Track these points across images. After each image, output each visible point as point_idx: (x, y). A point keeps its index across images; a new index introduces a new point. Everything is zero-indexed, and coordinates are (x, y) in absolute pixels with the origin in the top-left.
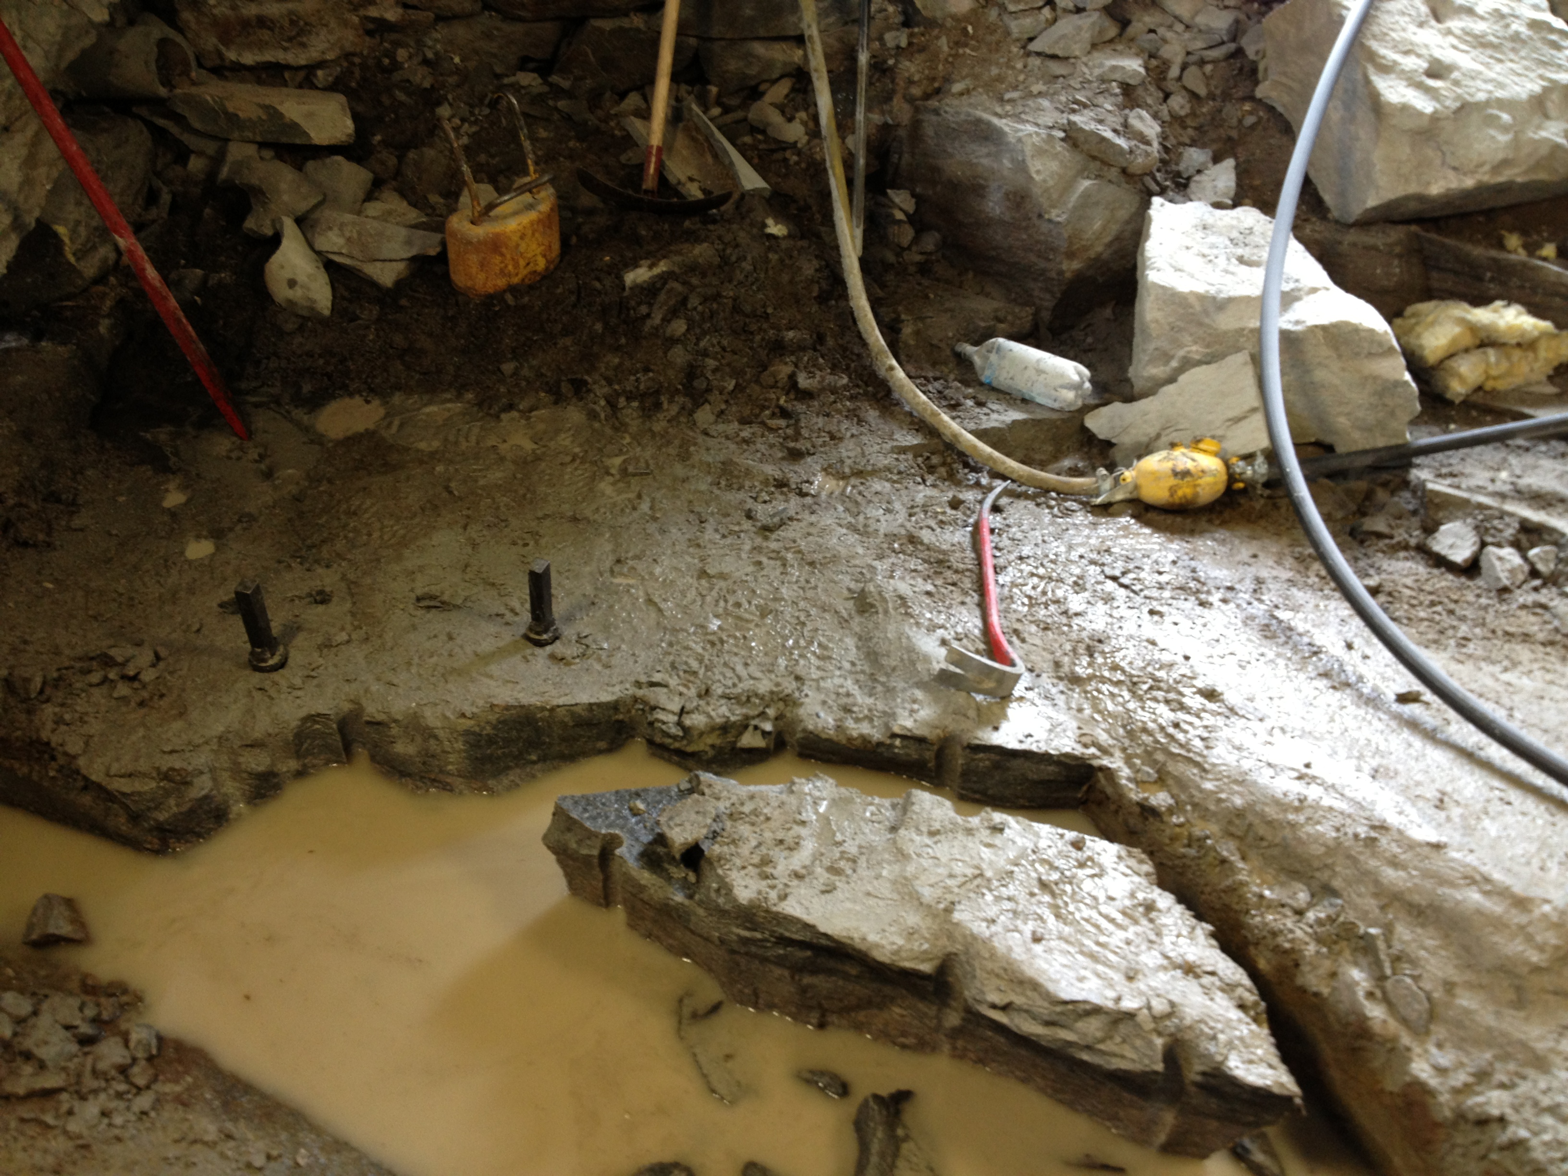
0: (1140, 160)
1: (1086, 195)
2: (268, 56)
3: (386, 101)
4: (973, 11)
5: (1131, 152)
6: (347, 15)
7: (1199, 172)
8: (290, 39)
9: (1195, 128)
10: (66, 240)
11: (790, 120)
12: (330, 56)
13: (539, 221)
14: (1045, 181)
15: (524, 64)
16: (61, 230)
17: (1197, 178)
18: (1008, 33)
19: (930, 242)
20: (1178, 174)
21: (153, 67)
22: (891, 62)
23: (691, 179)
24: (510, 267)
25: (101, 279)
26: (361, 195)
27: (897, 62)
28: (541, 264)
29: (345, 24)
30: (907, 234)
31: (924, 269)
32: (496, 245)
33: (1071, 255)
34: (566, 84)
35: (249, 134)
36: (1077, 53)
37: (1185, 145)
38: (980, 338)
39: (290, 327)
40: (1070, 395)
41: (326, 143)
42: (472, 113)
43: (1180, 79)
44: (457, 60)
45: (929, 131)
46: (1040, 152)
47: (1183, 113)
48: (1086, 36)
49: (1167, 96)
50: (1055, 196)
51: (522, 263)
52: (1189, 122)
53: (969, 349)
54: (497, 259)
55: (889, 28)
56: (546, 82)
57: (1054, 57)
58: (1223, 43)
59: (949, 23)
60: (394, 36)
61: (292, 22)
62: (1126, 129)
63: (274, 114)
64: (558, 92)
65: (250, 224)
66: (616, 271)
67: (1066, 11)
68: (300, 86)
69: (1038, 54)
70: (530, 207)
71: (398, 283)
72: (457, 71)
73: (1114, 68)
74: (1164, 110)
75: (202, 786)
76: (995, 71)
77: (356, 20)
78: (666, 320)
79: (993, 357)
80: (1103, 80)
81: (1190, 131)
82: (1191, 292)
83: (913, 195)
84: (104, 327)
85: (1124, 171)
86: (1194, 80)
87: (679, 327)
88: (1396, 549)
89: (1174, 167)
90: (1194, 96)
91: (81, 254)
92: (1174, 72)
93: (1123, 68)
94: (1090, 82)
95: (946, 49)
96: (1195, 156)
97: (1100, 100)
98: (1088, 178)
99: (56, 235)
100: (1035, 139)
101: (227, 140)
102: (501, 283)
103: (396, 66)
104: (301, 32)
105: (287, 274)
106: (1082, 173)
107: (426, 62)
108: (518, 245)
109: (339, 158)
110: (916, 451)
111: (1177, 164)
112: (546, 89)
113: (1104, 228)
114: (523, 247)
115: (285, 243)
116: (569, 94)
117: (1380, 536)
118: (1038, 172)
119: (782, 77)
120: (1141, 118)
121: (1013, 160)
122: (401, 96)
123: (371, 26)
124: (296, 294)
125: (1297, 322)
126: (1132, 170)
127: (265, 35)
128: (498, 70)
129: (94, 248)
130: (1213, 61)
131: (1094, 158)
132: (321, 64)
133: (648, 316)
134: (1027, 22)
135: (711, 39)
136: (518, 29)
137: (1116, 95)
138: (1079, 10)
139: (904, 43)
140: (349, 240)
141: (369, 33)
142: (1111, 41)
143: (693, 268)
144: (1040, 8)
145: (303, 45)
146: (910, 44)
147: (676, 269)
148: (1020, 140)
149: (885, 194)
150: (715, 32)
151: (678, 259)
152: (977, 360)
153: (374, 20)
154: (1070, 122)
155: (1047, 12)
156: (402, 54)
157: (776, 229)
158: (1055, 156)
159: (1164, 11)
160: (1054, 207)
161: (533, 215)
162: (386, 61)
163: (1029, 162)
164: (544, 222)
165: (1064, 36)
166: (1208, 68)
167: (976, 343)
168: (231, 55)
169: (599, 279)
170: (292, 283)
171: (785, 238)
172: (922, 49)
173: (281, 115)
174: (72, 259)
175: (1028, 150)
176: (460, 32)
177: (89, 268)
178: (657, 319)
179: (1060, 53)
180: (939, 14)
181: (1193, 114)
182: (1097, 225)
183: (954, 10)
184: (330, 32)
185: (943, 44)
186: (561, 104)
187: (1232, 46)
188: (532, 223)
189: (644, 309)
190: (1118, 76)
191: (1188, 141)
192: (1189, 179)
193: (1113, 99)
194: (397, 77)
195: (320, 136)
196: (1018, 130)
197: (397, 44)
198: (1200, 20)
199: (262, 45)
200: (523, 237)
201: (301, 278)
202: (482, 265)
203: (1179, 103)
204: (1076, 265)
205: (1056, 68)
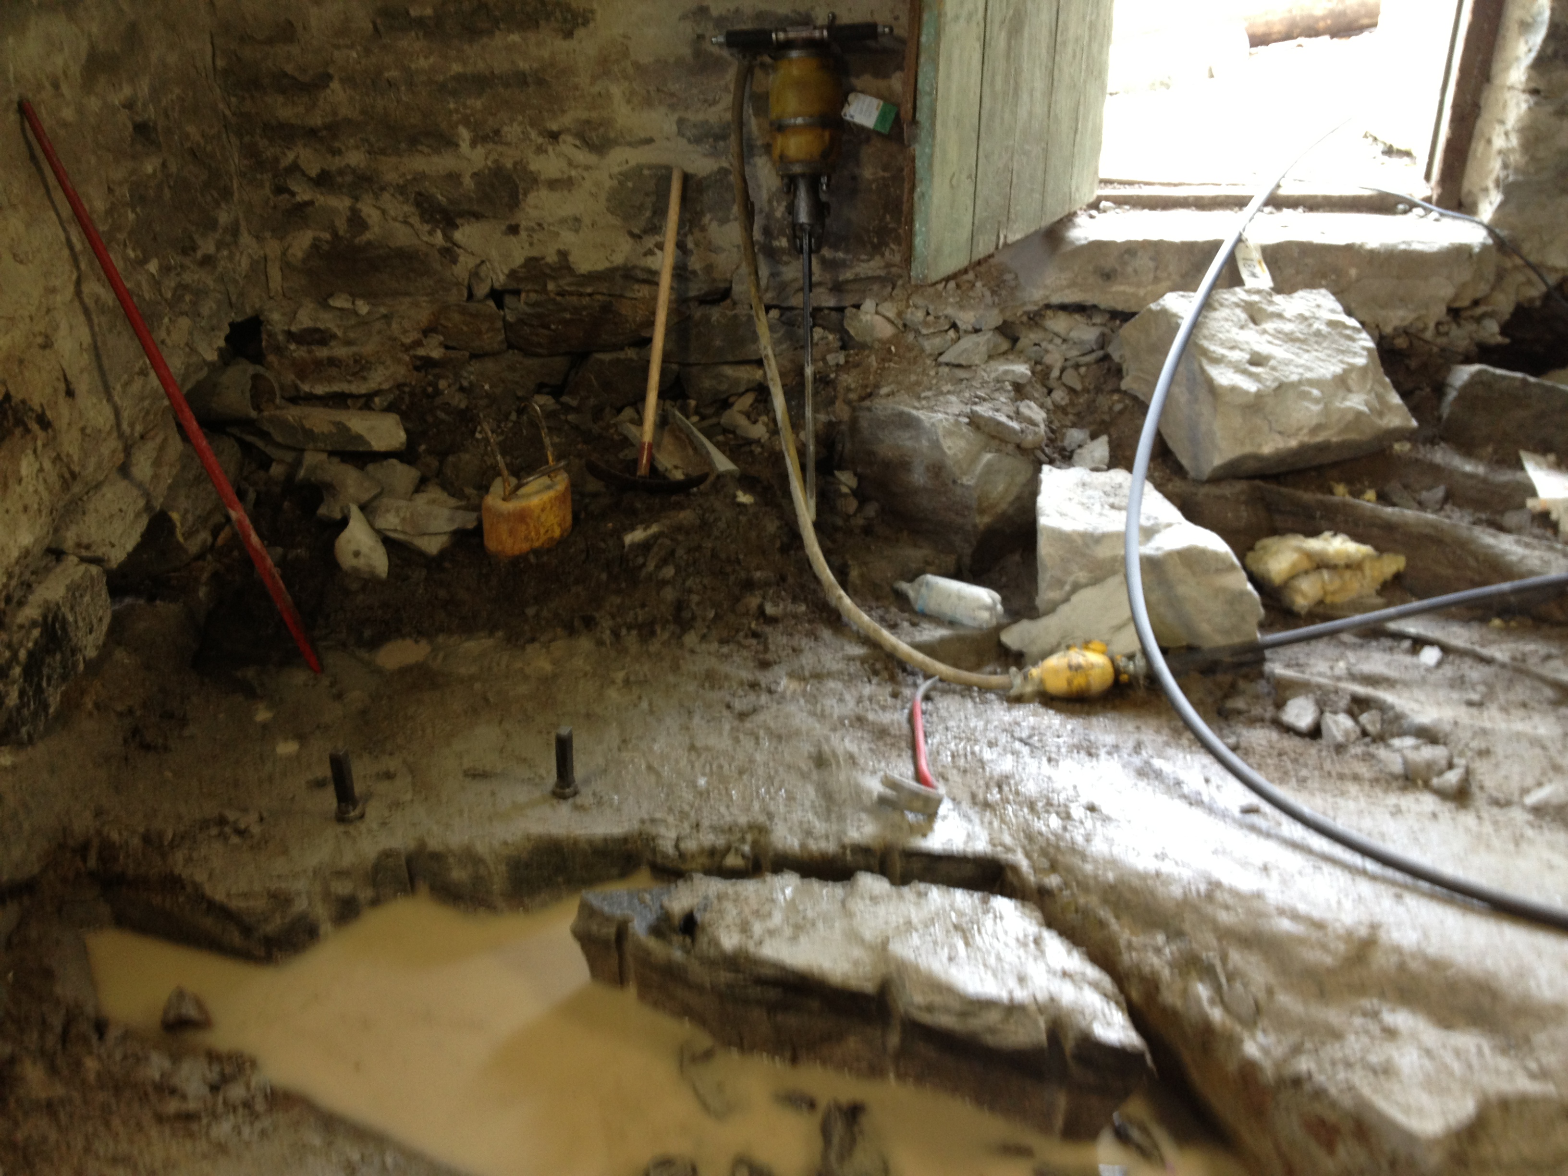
0: (1030, 437)
1: (989, 465)
2: (336, 388)
3: (430, 419)
4: (895, 336)
5: (1022, 431)
6: (400, 355)
7: (1080, 446)
8: (354, 374)
9: (1075, 415)
10: (178, 524)
11: (755, 422)
12: (385, 386)
13: (556, 498)
14: (955, 455)
15: (540, 388)
16: (175, 516)
17: (1079, 451)
18: (922, 350)
19: (871, 510)
20: (1063, 449)
21: (248, 395)
22: (833, 376)
23: (676, 467)
24: (533, 534)
25: (200, 556)
26: (411, 488)
27: (837, 375)
28: (557, 533)
29: (399, 361)
30: (852, 505)
31: (867, 530)
32: (522, 516)
33: (982, 512)
34: (574, 403)
35: (321, 445)
36: (977, 362)
37: (1066, 427)
38: (912, 576)
39: (355, 586)
40: (985, 615)
41: (383, 449)
42: (499, 427)
43: (1060, 378)
44: (487, 387)
45: (864, 424)
46: (949, 433)
47: (1063, 403)
48: (983, 349)
49: (1050, 391)
50: (964, 466)
51: (542, 531)
52: (1070, 410)
53: (904, 586)
54: (524, 527)
55: (830, 351)
56: (557, 402)
57: (959, 366)
58: (1093, 351)
59: (877, 345)
60: (437, 371)
61: (356, 361)
62: (1018, 415)
63: (343, 429)
64: (568, 408)
65: (322, 511)
66: (618, 534)
67: (966, 332)
68: (360, 409)
69: (947, 364)
70: (549, 487)
72: (488, 395)
73: (1006, 372)
74: (1049, 402)
75: (301, 905)
76: (913, 378)
77: (407, 358)
78: (658, 567)
79: (924, 590)
80: (998, 380)
81: (1071, 417)
82: (1074, 532)
83: (855, 474)
84: (202, 592)
85: (1018, 446)
86: (1072, 379)
87: (669, 572)
88: (1253, 721)
89: (1059, 444)
90: (1072, 390)
91: (188, 535)
92: (1055, 373)
93: (1013, 371)
94: (987, 382)
95: (875, 364)
96: (1075, 435)
97: (997, 395)
98: (990, 452)
99: (170, 520)
100: (945, 423)
101: (302, 450)
102: (525, 547)
103: (438, 392)
104: (363, 369)
105: (353, 547)
106: (985, 448)
107: (462, 389)
108: (539, 517)
109: (394, 461)
110: (863, 660)
111: (1062, 441)
112: (558, 407)
113: (1006, 490)
114: (543, 519)
115: (351, 523)
116: (577, 410)
118: (949, 448)
119: (747, 391)
120: (1029, 407)
121: (929, 440)
122: (441, 415)
123: (418, 363)
124: (361, 563)
125: (1158, 549)
126: (1024, 445)
127: (334, 371)
128: (520, 393)
129: (197, 531)
130: (1087, 365)
131: (993, 437)
132: (377, 393)
133: (644, 565)
134: (937, 341)
135: (689, 365)
136: (532, 363)
137: (1009, 391)
138: (977, 331)
139: (842, 361)
140: (404, 519)
141: (417, 369)
142: (1005, 353)
143: (679, 529)
144: (946, 331)
145: (365, 379)
146: (847, 362)
147: (666, 530)
148: (933, 425)
149: (833, 475)
150: (692, 359)
151: (667, 522)
152: (911, 594)
153: (421, 358)
154: (972, 411)
155: (952, 334)
156: (442, 384)
157: (744, 498)
158: (963, 436)
159: (1045, 330)
160: (965, 474)
161: (551, 493)
162: (430, 389)
163: (942, 440)
164: (560, 499)
165: (965, 350)
166: (1083, 370)
167: (911, 580)
168: (306, 388)
169: (604, 540)
170: (357, 554)
171: (751, 505)
172: (857, 365)
173: (348, 430)
174: (181, 540)
175: (940, 432)
176: (490, 365)
177: (193, 547)
178: (651, 566)
179: (964, 363)
180: (868, 339)
181: (1072, 403)
182: (1001, 487)
183: (880, 335)
184: (387, 368)
185: (873, 361)
186: (571, 417)
187: (1100, 353)
188: (550, 500)
189: (640, 560)
190: (1009, 377)
191: (1069, 424)
192: (1072, 452)
193: (1007, 395)
194: (438, 401)
195: (378, 444)
196: (931, 418)
197: (438, 377)
198: (1074, 335)
199: (330, 380)
200: (543, 510)
201: (364, 550)
202: (511, 532)
203: (1060, 396)
204: (987, 519)
205: (961, 374)
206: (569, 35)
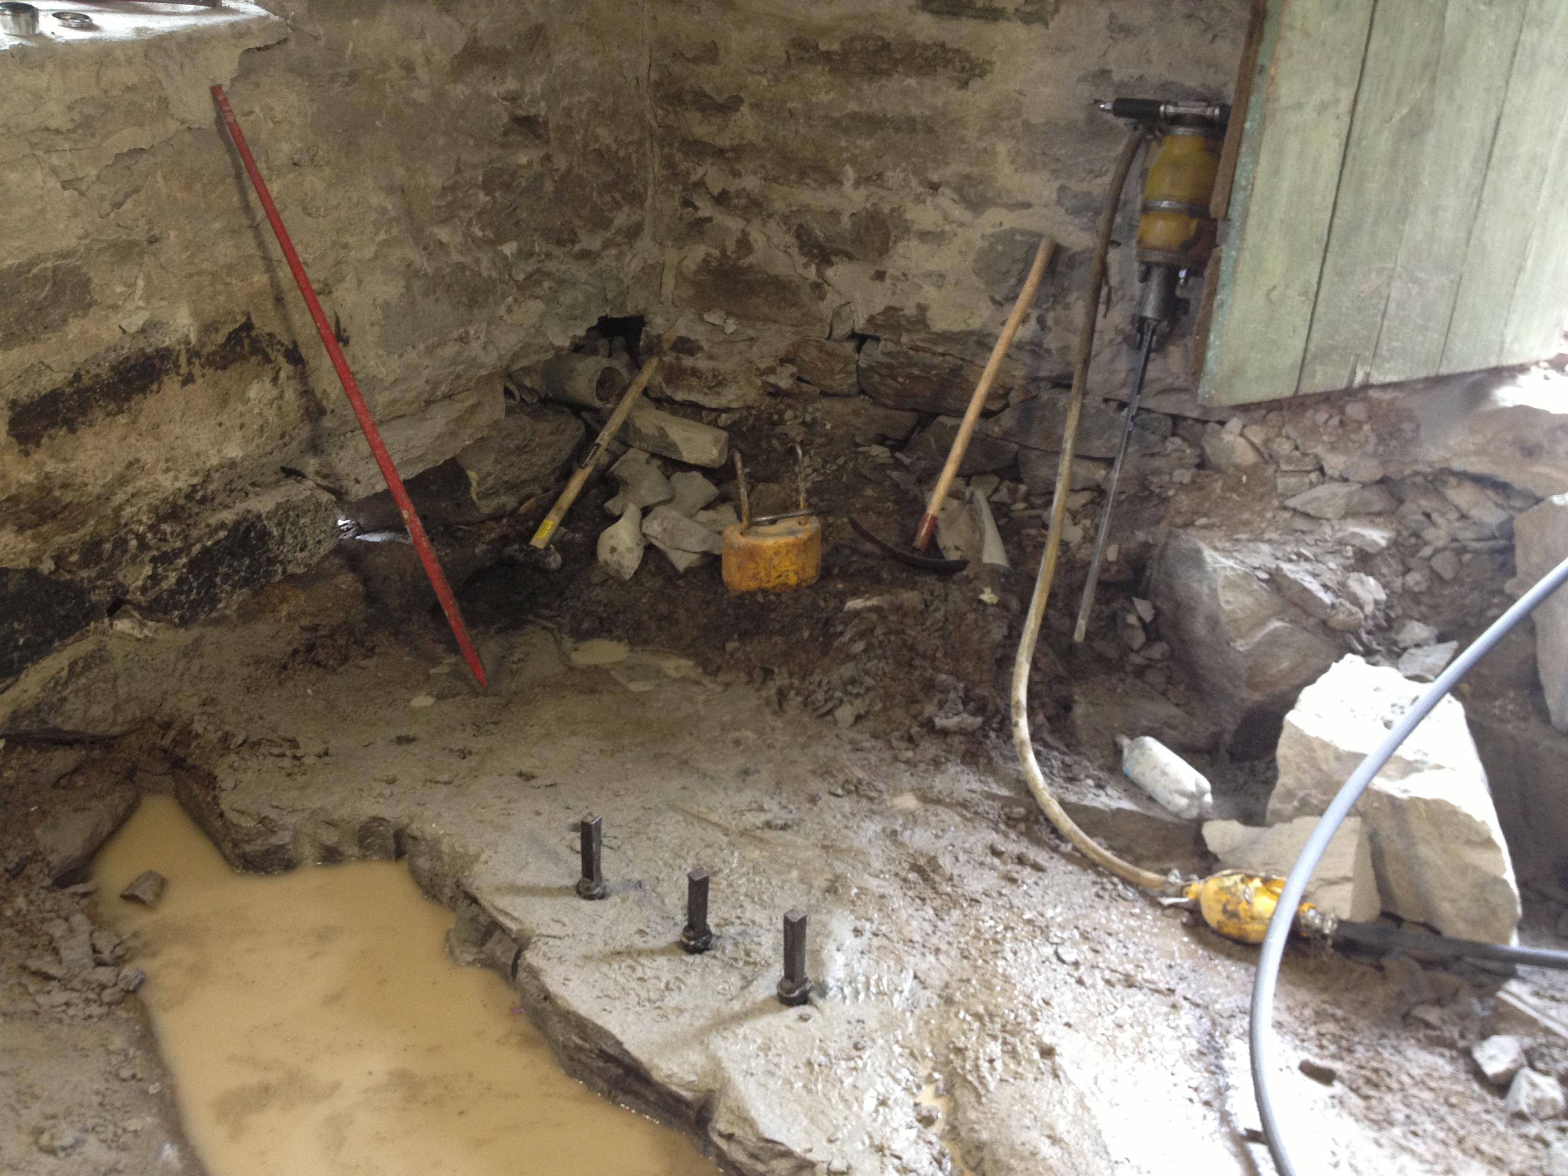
0: (1341, 617)
1: (1275, 634)
2: (693, 397)
3: (764, 445)
4: (1255, 465)
5: (1333, 606)
6: (754, 378)
7: (1418, 646)
8: (710, 388)
9: (1430, 607)
10: (474, 483)
12: (734, 405)
13: (794, 545)
14: (1233, 611)
15: (882, 440)
16: (473, 475)
17: (1413, 651)
18: (1275, 488)
19: (1158, 651)
20: (1395, 643)
21: (594, 385)
22: (1171, 493)
23: (957, 548)
24: (762, 574)
25: (496, 517)
26: (701, 504)
27: (1176, 494)
28: (793, 580)
29: (751, 383)
30: (1139, 638)
32: (752, 554)
33: (1253, 686)
34: (907, 461)
35: (644, 445)
36: (1329, 516)
37: (1411, 618)
38: (1134, 733)
39: (596, 580)
41: (692, 462)
42: (824, 467)
43: (1430, 558)
44: (828, 426)
45: (1170, 553)
46: (1232, 585)
47: (1417, 589)
48: (1341, 502)
49: (1407, 570)
50: (1244, 629)
51: (774, 574)
52: (1425, 599)
53: (1125, 741)
54: (753, 565)
55: (1181, 466)
56: (893, 456)
57: (1307, 515)
58: (1494, 538)
59: (1231, 471)
60: (790, 401)
61: (714, 376)
62: (1338, 587)
63: (663, 434)
64: (898, 465)
65: (609, 504)
66: (842, 598)
67: (1332, 479)
68: (709, 424)
69: (1295, 510)
70: (792, 533)
71: (689, 570)
72: (826, 435)
73: (1354, 535)
74: (1398, 583)
75: (284, 838)
76: (1246, 516)
77: (760, 383)
78: (853, 640)
79: (1137, 752)
80: (1342, 543)
81: (1423, 608)
83: (1155, 607)
84: (480, 549)
85: (1324, 623)
86: (1445, 564)
88: (1436, 1042)
89: (1393, 635)
90: (1436, 577)
91: (483, 496)
92: (1427, 551)
93: (1363, 536)
94: (1326, 541)
95: (1218, 491)
96: (1417, 630)
97: (1329, 557)
98: (1282, 620)
99: (467, 477)
100: (1229, 573)
101: (630, 446)
102: (753, 585)
103: (782, 421)
104: (720, 384)
105: (612, 542)
106: (1279, 614)
107: (804, 423)
108: (771, 559)
109: (697, 475)
110: (1006, 802)
111: (1398, 633)
112: (891, 461)
113: (1292, 670)
114: (776, 561)
115: (622, 520)
116: (907, 469)
117: (1428, 1025)
118: (1228, 602)
120: (1361, 582)
121: (1210, 588)
122: (776, 443)
123: (771, 390)
124: (613, 559)
125: (1405, 791)
126: (1332, 623)
127: (694, 381)
128: (858, 440)
129: (496, 494)
130: (1475, 552)
131: (1295, 605)
132: (727, 410)
133: (842, 634)
134: (1293, 481)
135: (1026, 447)
136: (881, 412)
137: (1347, 558)
138: (1345, 480)
139: (1187, 479)
140: (665, 530)
141: (770, 394)
142: (1379, 514)
143: (898, 609)
144: (1309, 472)
145: (718, 394)
146: (1193, 482)
147: (885, 606)
148: (1215, 570)
149: (1132, 602)
150: (1033, 442)
151: (887, 597)
152: (1126, 752)
153: (772, 385)
154: (1278, 569)
155: (1314, 476)
156: (789, 414)
157: (988, 596)
158: (1251, 593)
159: (1444, 499)
160: (1241, 637)
161: (791, 539)
162: (775, 417)
163: (1220, 591)
164: (804, 547)
165: (1317, 498)
166: (1467, 557)
167: (1132, 737)
168: (669, 392)
169: (825, 600)
170: (613, 550)
171: (992, 605)
172: (1201, 488)
173: (667, 436)
174: (475, 497)
175: (1220, 581)
176: (838, 407)
177: (487, 507)
178: (846, 638)
179: (1312, 512)
180: (1223, 462)
181: (1429, 591)
182: (1285, 665)
183: (1238, 461)
184: (740, 388)
185: (1218, 486)
186: (895, 474)
187: (1502, 543)
188: (787, 545)
189: (840, 628)
190: (1357, 542)
191: (1417, 616)
192: (1405, 649)
193: (1342, 561)
194: (779, 430)
195: (688, 456)
196: (1216, 562)
197: (790, 407)
198: (1474, 513)
199: (690, 389)
200: (776, 553)
201: (621, 548)
202: (740, 567)
203: (1414, 579)
204: (1257, 697)
205: (1300, 524)
206: (964, 85)
